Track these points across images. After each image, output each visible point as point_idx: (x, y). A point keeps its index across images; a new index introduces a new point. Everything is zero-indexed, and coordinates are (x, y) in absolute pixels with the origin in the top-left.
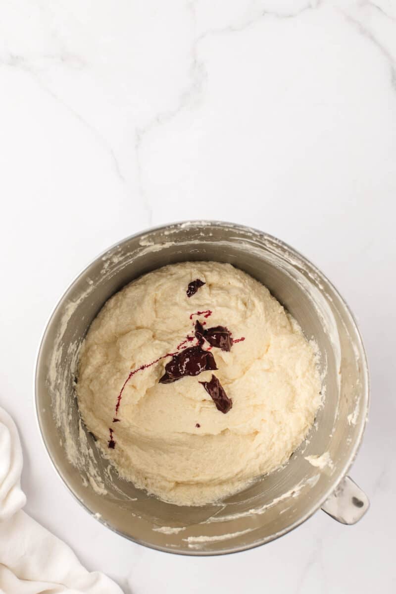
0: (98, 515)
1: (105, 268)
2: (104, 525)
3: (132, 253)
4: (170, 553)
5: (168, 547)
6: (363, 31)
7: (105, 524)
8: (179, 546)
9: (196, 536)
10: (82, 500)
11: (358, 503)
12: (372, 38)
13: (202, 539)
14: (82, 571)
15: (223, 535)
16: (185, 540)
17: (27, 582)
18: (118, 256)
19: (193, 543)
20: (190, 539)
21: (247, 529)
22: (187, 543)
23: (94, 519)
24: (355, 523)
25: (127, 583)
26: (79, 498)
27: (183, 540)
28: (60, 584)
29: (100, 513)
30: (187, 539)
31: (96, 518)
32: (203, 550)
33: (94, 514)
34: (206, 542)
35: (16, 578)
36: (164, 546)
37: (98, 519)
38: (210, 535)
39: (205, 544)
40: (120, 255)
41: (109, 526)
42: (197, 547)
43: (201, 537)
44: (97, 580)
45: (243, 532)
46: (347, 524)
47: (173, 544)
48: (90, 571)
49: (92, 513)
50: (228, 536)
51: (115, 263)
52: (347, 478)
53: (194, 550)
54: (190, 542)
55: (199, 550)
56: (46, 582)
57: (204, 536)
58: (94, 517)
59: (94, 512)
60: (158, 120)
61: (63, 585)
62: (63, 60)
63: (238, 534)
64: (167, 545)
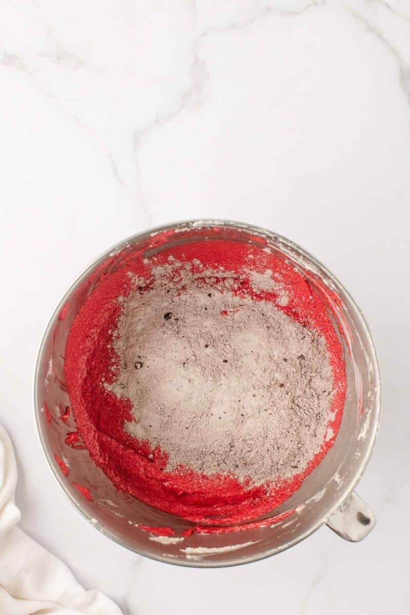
0: (94, 520)
2: (100, 531)
4: (167, 562)
5: (165, 557)
6: (371, 29)
8: (177, 556)
9: (195, 547)
10: (78, 505)
11: (365, 521)
13: (201, 550)
14: (80, 589)
15: (223, 547)
16: (183, 551)
17: (22, 601)
19: (192, 554)
20: (189, 550)
21: (248, 541)
22: (185, 554)
23: (90, 525)
24: (360, 540)
25: (125, 602)
26: (75, 502)
27: (181, 550)
28: (57, 603)
29: (97, 519)
30: (185, 549)
31: (92, 523)
32: (201, 562)
33: (90, 519)
34: (205, 553)
35: (10, 597)
36: (162, 556)
37: (94, 525)
38: (209, 547)
39: (204, 555)
42: (195, 557)
43: (200, 548)
44: (94, 598)
45: (244, 545)
46: (352, 541)
48: (87, 589)
49: (88, 518)
50: (228, 548)
52: (353, 493)
53: (192, 560)
54: (188, 553)
55: (197, 561)
56: (42, 601)
57: (203, 547)
58: (90, 523)
59: (90, 517)
60: (157, 121)
61: (59, 604)
62: (59, 58)
63: (237, 547)
64: (164, 555)
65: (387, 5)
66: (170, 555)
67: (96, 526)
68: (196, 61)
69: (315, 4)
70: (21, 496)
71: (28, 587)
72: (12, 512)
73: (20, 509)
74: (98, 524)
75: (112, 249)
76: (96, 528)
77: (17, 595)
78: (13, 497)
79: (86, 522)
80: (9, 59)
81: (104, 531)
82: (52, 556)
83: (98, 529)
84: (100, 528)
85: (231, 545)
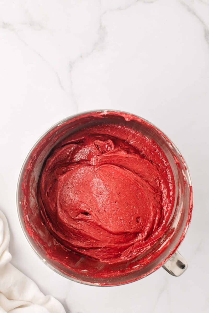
0: (44, 260)
2: (47, 266)
6: (190, 10)
10: (37, 252)
11: (181, 266)
12: (195, 14)
14: (42, 295)
17: (12, 300)
23: (42, 263)
24: (180, 275)
25: (65, 301)
26: (35, 250)
28: (30, 302)
33: (42, 259)
35: (6, 299)
44: (49, 299)
46: (175, 276)
48: (45, 295)
56: (22, 301)
60: (81, 57)
61: (31, 302)
62: (31, 25)
67: (45, 263)
68: (101, 26)
70: (12, 248)
71: (16, 294)
72: (7, 256)
73: (11, 254)
74: (46, 262)
75: (59, 122)
76: (45, 264)
77: (10, 298)
78: (8, 248)
79: (41, 261)
80: (5, 25)
82: (27, 277)
83: (46, 264)
84: (47, 264)
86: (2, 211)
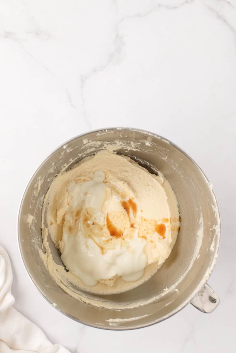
0: (55, 304)
1: (62, 156)
3: (78, 147)
4: (98, 328)
5: (97, 325)
7: (59, 310)
8: (104, 324)
9: (114, 319)
10: (45, 295)
11: (213, 300)
12: (225, 21)
13: (117, 320)
15: (130, 318)
16: (108, 321)
17: (14, 350)
18: (70, 148)
19: (112, 323)
20: (111, 320)
21: (145, 315)
22: (108, 323)
23: (52, 307)
24: (211, 312)
26: (43, 294)
27: (106, 320)
29: (56, 303)
30: (109, 320)
31: (53, 306)
32: (118, 327)
33: (52, 304)
34: (120, 322)
35: (8, 348)
36: (95, 324)
37: (55, 307)
38: (122, 318)
39: (120, 323)
40: (71, 147)
41: (61, 311)
42: (115, 325)
43: (117, 319)
44: (58, 349)
45: (143, 317)
46: (206, 313)
47: (100, 323)
48: (53, 343)
49: (51, 303)
50: (134, 319)
51: (67, 152)
52: (206, 285)
53: (113, 326)
54: (110, 322)
55: (116, 327)
56: (27, 350)
57: (119, 318)
58: (52, 306)
59: (52, 303)
60: (95, 70)
61: (37, 352)
62: (37, 34)
63: (139, 318)
64: (96, 323)
65: (229, 3)
66: (99, 324)
67: (57, 308)
68: (117, 35)
69: (187, 2)
70: (15, 289)
71: (19, 342)
72: (10, 299)
73: (15, 299)
77: (12, 347)
78: (10, 290)
79: (50, 305)
80: (8, 35)
81: (61, 310)
82: (33, 324)
85: (135, 317)
86: (3, 247)
